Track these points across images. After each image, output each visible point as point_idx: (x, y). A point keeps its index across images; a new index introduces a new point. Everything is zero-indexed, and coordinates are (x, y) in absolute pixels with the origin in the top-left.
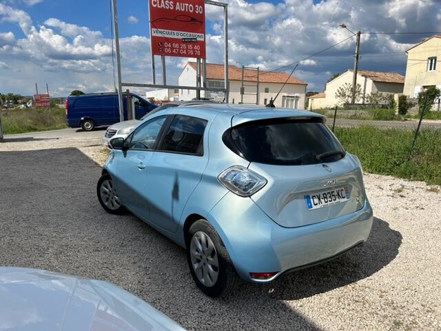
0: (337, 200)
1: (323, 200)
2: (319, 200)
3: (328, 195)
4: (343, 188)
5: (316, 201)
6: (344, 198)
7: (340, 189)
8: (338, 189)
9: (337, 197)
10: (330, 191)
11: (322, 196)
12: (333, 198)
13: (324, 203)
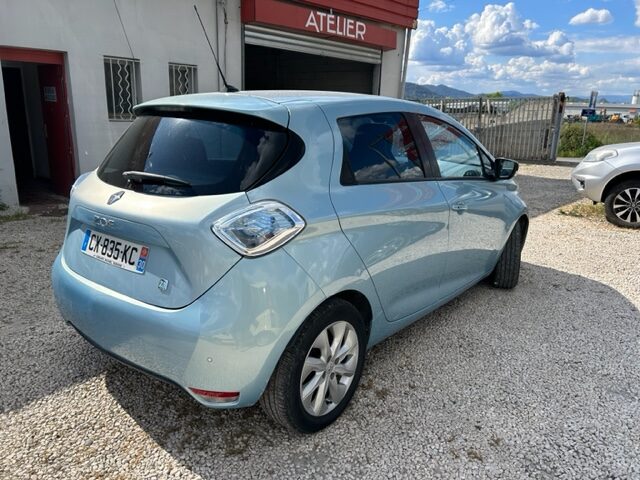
0: (119, 260)
1: (100, 248)
2: (97, 245)
3: (110, 246)
4: (139, 247)
5: (94, 243)
6: (132, 264)
7: (133, 245)
8: (129, 244)
9: (121, 255)
10: (117, 240)
11: (102, 242)
12: (115, 253)
13: (100, 254)
